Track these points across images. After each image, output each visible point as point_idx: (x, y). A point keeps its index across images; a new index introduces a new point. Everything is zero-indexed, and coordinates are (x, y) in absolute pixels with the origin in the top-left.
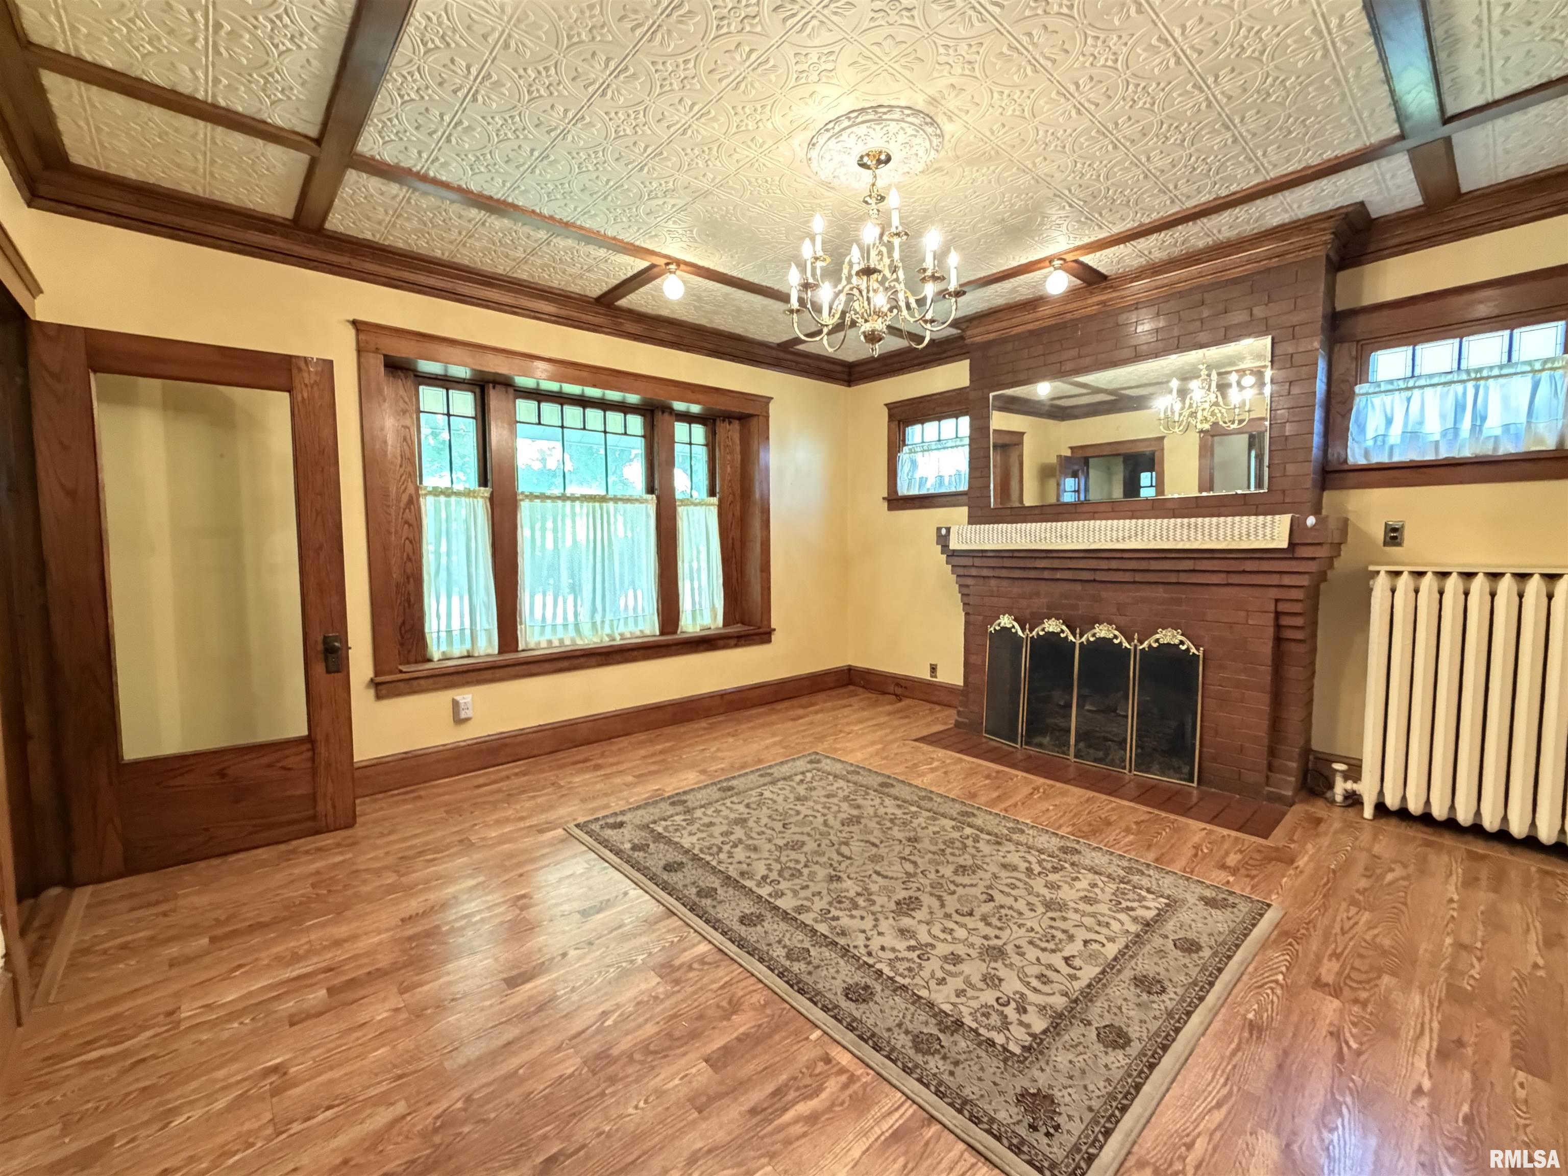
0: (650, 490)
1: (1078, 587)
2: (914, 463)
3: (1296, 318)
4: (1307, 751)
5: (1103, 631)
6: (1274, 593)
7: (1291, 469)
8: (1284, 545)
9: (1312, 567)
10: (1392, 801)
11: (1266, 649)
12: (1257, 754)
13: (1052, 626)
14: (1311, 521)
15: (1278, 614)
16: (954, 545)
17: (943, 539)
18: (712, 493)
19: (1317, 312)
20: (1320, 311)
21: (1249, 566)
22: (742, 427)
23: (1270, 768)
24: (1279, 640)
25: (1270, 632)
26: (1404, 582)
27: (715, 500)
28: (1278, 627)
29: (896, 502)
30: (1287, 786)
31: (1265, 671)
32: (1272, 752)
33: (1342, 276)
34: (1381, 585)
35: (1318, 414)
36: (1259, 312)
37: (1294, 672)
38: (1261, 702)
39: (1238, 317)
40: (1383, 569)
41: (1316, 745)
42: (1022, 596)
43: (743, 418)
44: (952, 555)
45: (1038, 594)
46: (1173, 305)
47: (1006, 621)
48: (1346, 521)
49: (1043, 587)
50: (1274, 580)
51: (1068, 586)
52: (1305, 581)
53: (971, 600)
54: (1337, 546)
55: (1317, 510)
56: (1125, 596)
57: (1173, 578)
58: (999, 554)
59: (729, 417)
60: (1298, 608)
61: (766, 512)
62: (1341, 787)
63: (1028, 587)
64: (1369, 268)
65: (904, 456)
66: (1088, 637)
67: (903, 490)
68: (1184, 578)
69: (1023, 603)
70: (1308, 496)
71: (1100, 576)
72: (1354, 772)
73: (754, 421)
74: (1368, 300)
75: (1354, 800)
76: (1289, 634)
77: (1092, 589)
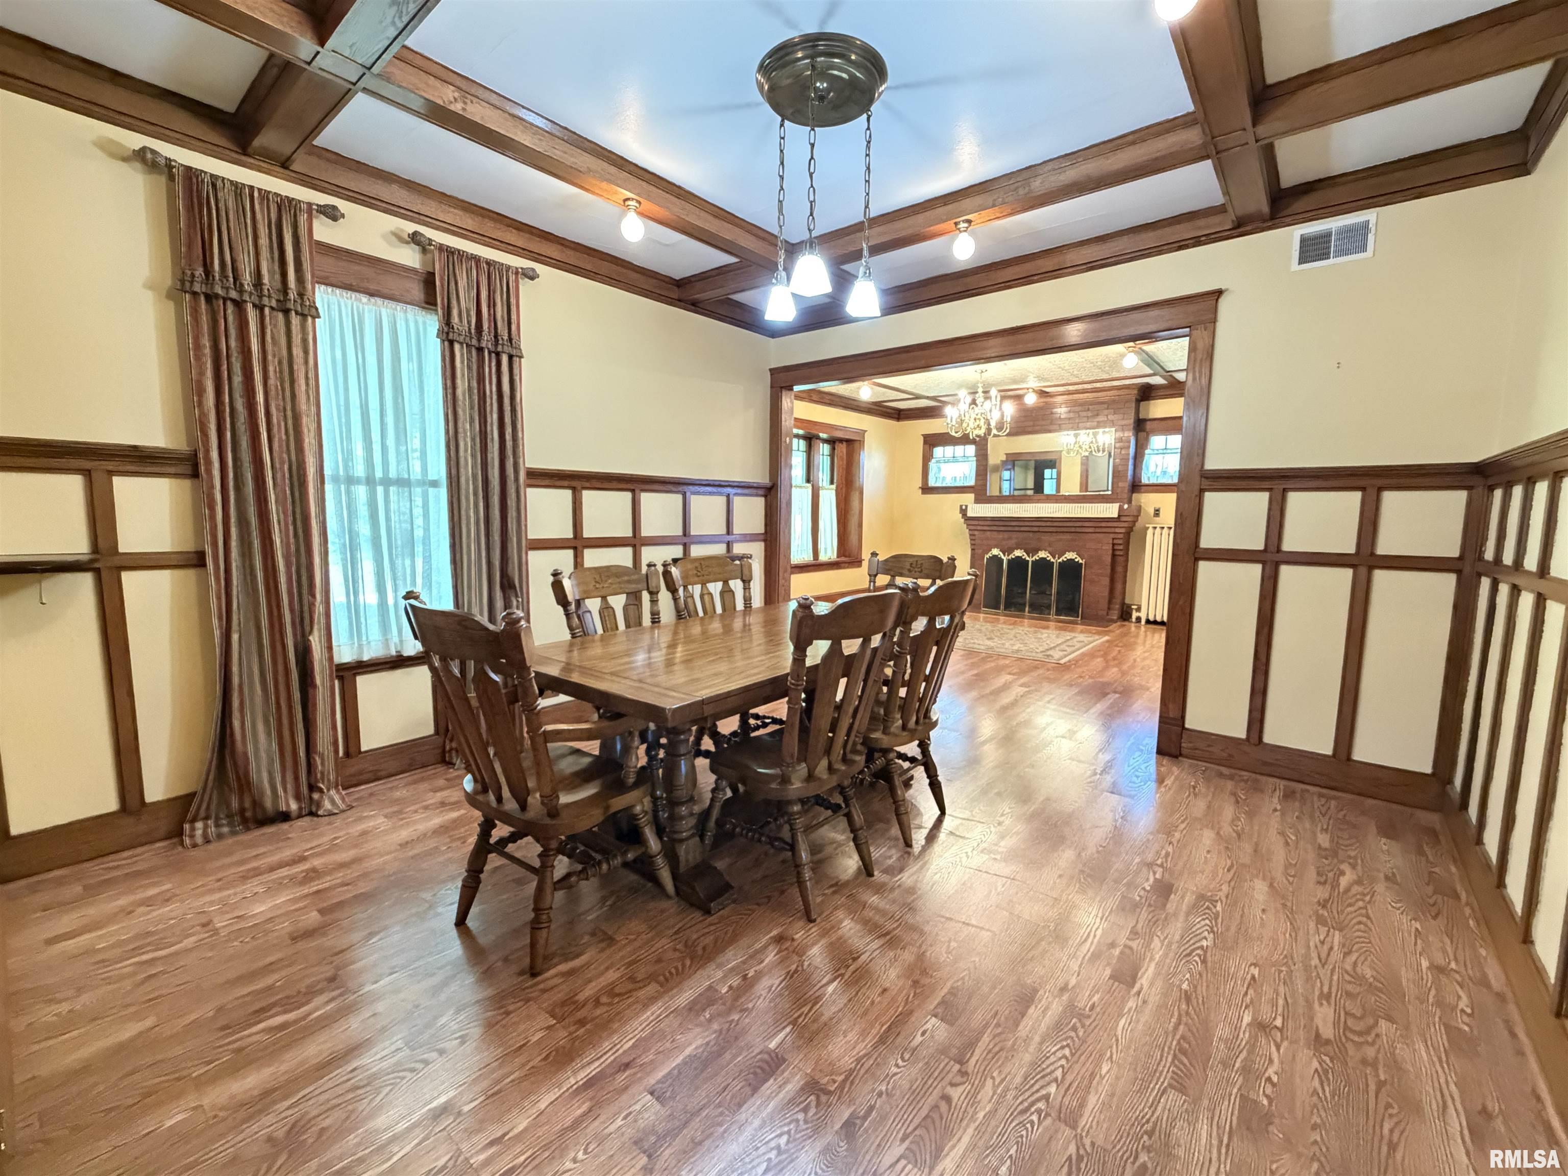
0: (808, 481)
1: (1031, 535)
2: (939, 469)
3: (1124, 422)
4: (1123, 604)
5: (1042, 554)
6: (1112, 536)
7: (1121, 484)
8: (1116, 515)
9: (1126, 525)
10: (1151, 618)
11: (1108, 559)
12: (1104, 604)
13: (1018, 553)
14: (1126, 506)
15: (1114, 545)
16: (970, 514)
17: (963, 511)
18: (832, 482)
19: (1131, 421)
20: (1132, 421)
21: (1103, 524)
22: (848, 446)
23: (1109, 609)
24: (1114, 556)
25: (1110, 552)
26: (1158, 531)
27: (834, 487)
28: (1114, 550)
29: (927, 489)
30: (1115, 615)
31: (1109, 569)
32: (1110, 602)
33: (1142, 403)
34: (1150, 532)
35: (1131, 462)
36: (1111, 417)
37: (1119, 569)
38: (1106, 581)
39: (1101, 418)
40: (1151, 526)
41: (1127, 601)
42: (1004, 539)
43: (849, 441)
44: (968, 520)
45: (1010, 538)
46: (1077, 409)
47: (995, 552)
48: (1140, 507)
49: (1014, 535)
50: (1112, 530)
51: (1026, 534)
52: (1123, 530)
53: (977, 542)
54: (1137, 517)
55: (1130, 502)
56: (1053, 538)
57: (1073, 530)
58: (993, 519)
59: (841, 440)
60: (1120, 542)
61: (861, 493)
62: (1135, 615)
63: (1006, 535)
64: (1152, 402)
65: (932, 465)
66: (1036, 557)
67: (932, 483)
68: (1078, 530)
69: (1004, 543)
70: (1126, 496)
71: (1041, 529)
72: (1139, 610)
73: (857, 445)
74: (1151, 416)
75: (1139, 619)
76: (1118, 553)
77: (1037, 535)
